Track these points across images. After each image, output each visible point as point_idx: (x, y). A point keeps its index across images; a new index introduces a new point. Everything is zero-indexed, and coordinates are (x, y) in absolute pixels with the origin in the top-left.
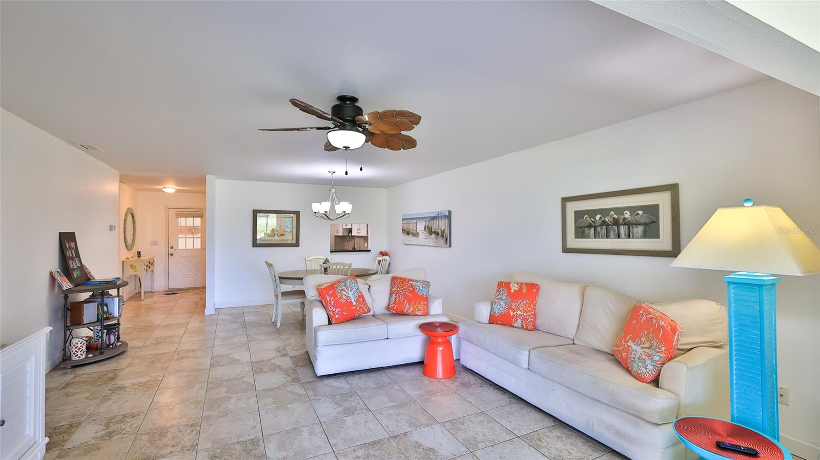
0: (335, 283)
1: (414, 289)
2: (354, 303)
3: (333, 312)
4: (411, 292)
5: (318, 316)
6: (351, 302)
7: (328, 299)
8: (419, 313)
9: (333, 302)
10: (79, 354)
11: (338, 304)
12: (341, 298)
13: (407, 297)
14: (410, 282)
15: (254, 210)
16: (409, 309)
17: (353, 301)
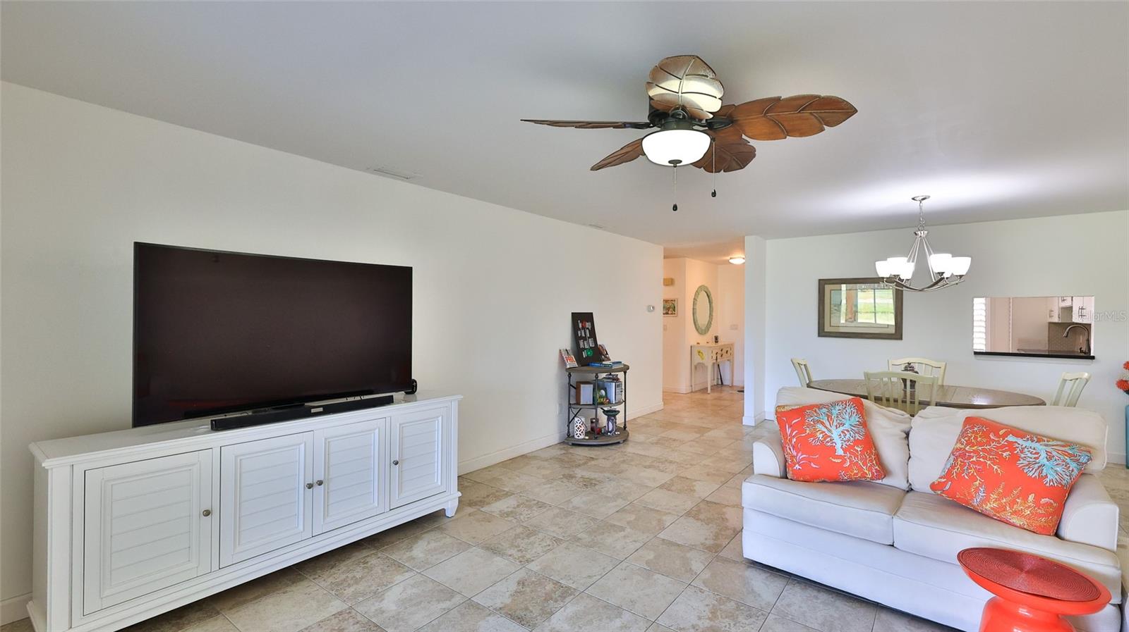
0: (811, 407)
1: (1015, 458)
2: (840, 452)
3: (792, 456)
4: (1000, 460)
5: (766, 459)
6: (833, 449)
7: (789, 431)
8: (1015, 520)
9: (795, 440)
10: (578, 433)
11: (803, 445)
12: (812, 435)
13: (983, 472)
14: (1011, 438)
15: (820, 280)
16: (987, 499)
17: (838, 446)
